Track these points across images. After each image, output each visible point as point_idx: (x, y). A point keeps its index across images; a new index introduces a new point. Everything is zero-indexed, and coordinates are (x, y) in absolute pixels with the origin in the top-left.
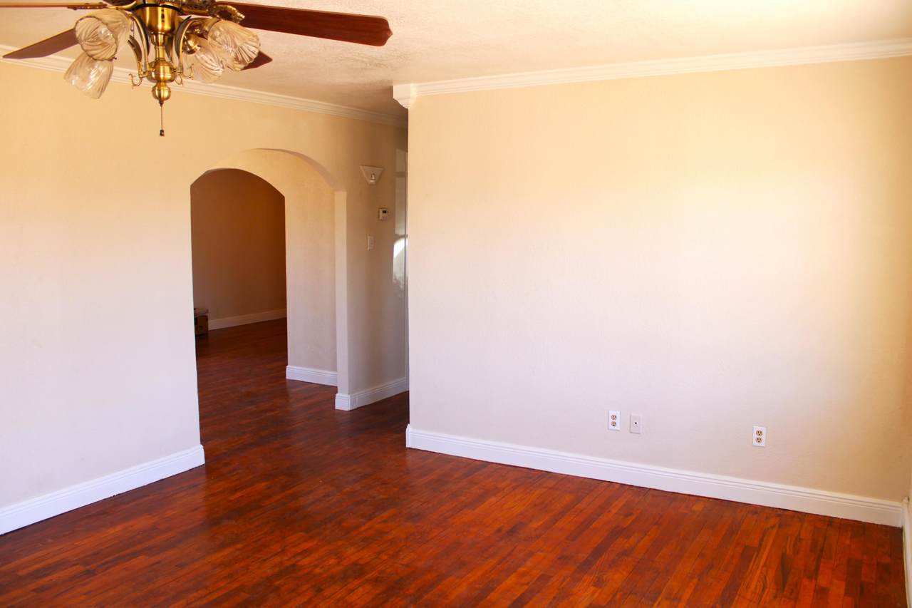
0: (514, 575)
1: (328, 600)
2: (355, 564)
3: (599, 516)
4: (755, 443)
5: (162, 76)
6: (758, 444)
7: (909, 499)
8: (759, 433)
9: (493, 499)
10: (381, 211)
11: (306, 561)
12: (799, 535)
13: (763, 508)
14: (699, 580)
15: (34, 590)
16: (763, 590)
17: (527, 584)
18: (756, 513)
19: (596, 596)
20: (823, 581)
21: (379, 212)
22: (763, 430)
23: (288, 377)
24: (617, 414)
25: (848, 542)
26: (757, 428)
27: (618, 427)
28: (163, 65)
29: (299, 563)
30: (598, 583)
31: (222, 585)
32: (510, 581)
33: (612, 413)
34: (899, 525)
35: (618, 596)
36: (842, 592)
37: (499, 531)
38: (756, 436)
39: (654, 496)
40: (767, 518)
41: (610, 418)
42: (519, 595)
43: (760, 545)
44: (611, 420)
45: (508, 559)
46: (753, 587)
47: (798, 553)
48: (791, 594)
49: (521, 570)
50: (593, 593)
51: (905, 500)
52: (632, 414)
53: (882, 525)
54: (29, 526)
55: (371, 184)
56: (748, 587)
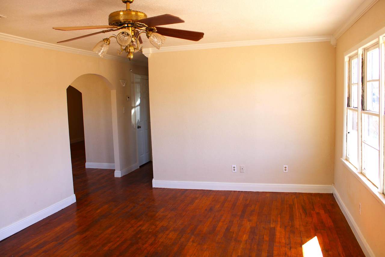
0: (220, 222)
1: (161, 239)
2: (162, 226)
3: (237, 201)
4: (284, 171)
5: (131, 51)
6: (285, 171)
7: (334, 184)
8: (286, 168)
9: (197, 201)
10: (127, 97)
11: (143, 228)
12: (304, 199)
13: (289, 193)
14: (280, 215)
15: (43, 252)
16: (301, 215)
17: (227, 224)
18: (287, 195)
19: (251, 224)
20: (317, 211)
21: (126, 98)
22: (287, 166)
23: (86, 167)
24: (235, 166)
25: (319, 199)
26: (285, 166)
27: (236, 171)
28: (132, 47)
29: (142, 229)
30: (250, 221)
31: (118, 240)
32: (220, 224)
33: (233, 166)
34: (332, 193)
35: (258, 223)
36: (323, 212)
37: (206, 210)
38: (284, 169)
39: (251, 193)
40: (291, 196)
41: (233, 168)
42: (226, 227)
43: (294, 203)
44: (233, 169)
45: (215, 218)
46: (297, 215)
47: (306, 204)
48: (310, 215)
49: (222, 220)
50: (250, 224)
51: (333, 184)
52: (241, 166)
53: (326, 194)
54: (19, 232)
55: (124, 87)
56: (296, 215)
